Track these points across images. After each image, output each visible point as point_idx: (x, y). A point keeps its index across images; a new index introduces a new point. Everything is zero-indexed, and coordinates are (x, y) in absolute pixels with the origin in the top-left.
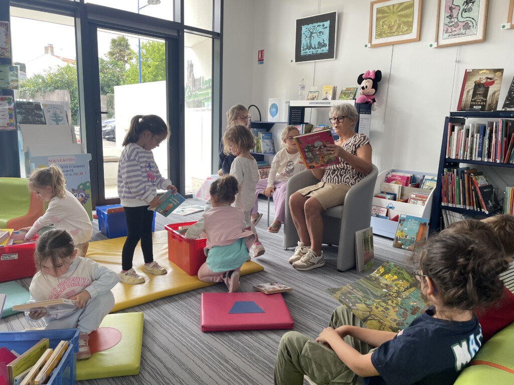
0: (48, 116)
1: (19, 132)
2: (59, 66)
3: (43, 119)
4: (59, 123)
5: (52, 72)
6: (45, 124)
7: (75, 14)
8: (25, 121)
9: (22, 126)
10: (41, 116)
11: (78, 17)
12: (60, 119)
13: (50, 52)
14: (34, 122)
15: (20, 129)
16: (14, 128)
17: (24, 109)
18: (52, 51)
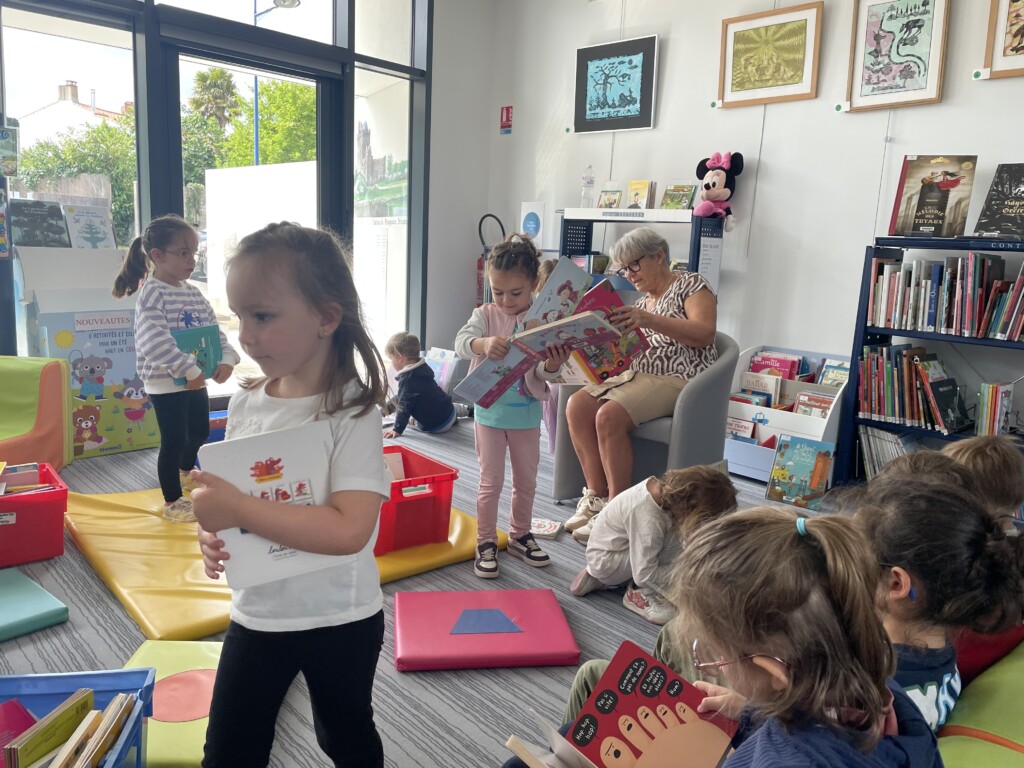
0: (75, 231)
1: (15, 261)
2: (88, 126)
3: (65, 236)
4: (98, 244)
5: (74, 137)
6: (70, 245)
7: (134, 24)
8: (29, 241)
9: (20, 249)
10: (61, 231)
11: (140, 32)
12: (100, 236)
13: (69, 96)
14: (47, 243)
15: (18, 256)
16: (6, 254)
17: (26, 215)
18: (75, 95)
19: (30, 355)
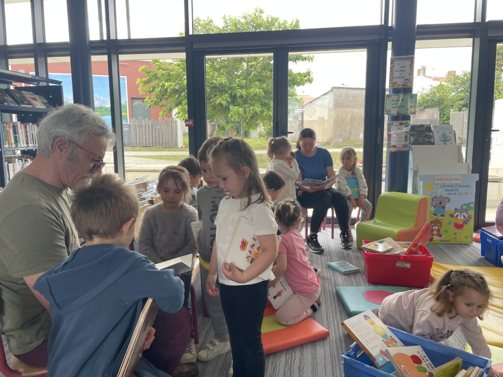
0: (437, 137)
1: (410, 151)
2: (432, 86)
3: (432, 140)
4: (447, 143)
5: (424, 92)
6: (434, 144)
7: (474, 35)
8: (416, 142)
9: (413, 147)
10: (430, 137)
11: (477, 37)
12: (448, 139)
14: (424, 143)
16: (408, 149)
17: (416, 131)
18: (424, 72)
19: (413, 193)
